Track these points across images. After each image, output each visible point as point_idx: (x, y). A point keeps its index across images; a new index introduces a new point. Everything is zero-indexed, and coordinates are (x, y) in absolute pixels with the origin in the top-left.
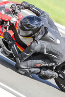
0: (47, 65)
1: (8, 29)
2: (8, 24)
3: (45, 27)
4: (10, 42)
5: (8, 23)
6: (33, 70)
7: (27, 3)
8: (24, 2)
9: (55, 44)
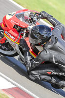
0: (57, 73)
1: (24, 36)
2: (25, 31)
3: (55, 37)
4: (24, 49)
6: (43, 77)
7: (46, 13)
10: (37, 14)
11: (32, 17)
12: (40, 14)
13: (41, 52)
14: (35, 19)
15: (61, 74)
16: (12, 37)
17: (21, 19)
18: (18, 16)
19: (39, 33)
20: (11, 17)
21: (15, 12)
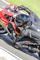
1: (11, 21)
3: (31, 21)
4: (11, 29)
5: (11, 17)
8: (22, 6)
9: (37, 32)
10: (18, 7)
11: (16, 9)
12: (20, 7)
13: (22, 30)
14: (17, 10)
15: (35, 44)
16: (3, 22)
17: (9, 11)
18: (7, 9)
19: (21, 19)
20: (2, 9)
21: (5, 6)
